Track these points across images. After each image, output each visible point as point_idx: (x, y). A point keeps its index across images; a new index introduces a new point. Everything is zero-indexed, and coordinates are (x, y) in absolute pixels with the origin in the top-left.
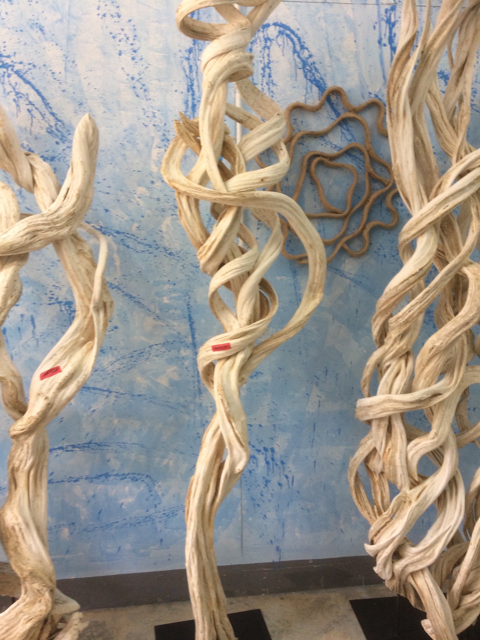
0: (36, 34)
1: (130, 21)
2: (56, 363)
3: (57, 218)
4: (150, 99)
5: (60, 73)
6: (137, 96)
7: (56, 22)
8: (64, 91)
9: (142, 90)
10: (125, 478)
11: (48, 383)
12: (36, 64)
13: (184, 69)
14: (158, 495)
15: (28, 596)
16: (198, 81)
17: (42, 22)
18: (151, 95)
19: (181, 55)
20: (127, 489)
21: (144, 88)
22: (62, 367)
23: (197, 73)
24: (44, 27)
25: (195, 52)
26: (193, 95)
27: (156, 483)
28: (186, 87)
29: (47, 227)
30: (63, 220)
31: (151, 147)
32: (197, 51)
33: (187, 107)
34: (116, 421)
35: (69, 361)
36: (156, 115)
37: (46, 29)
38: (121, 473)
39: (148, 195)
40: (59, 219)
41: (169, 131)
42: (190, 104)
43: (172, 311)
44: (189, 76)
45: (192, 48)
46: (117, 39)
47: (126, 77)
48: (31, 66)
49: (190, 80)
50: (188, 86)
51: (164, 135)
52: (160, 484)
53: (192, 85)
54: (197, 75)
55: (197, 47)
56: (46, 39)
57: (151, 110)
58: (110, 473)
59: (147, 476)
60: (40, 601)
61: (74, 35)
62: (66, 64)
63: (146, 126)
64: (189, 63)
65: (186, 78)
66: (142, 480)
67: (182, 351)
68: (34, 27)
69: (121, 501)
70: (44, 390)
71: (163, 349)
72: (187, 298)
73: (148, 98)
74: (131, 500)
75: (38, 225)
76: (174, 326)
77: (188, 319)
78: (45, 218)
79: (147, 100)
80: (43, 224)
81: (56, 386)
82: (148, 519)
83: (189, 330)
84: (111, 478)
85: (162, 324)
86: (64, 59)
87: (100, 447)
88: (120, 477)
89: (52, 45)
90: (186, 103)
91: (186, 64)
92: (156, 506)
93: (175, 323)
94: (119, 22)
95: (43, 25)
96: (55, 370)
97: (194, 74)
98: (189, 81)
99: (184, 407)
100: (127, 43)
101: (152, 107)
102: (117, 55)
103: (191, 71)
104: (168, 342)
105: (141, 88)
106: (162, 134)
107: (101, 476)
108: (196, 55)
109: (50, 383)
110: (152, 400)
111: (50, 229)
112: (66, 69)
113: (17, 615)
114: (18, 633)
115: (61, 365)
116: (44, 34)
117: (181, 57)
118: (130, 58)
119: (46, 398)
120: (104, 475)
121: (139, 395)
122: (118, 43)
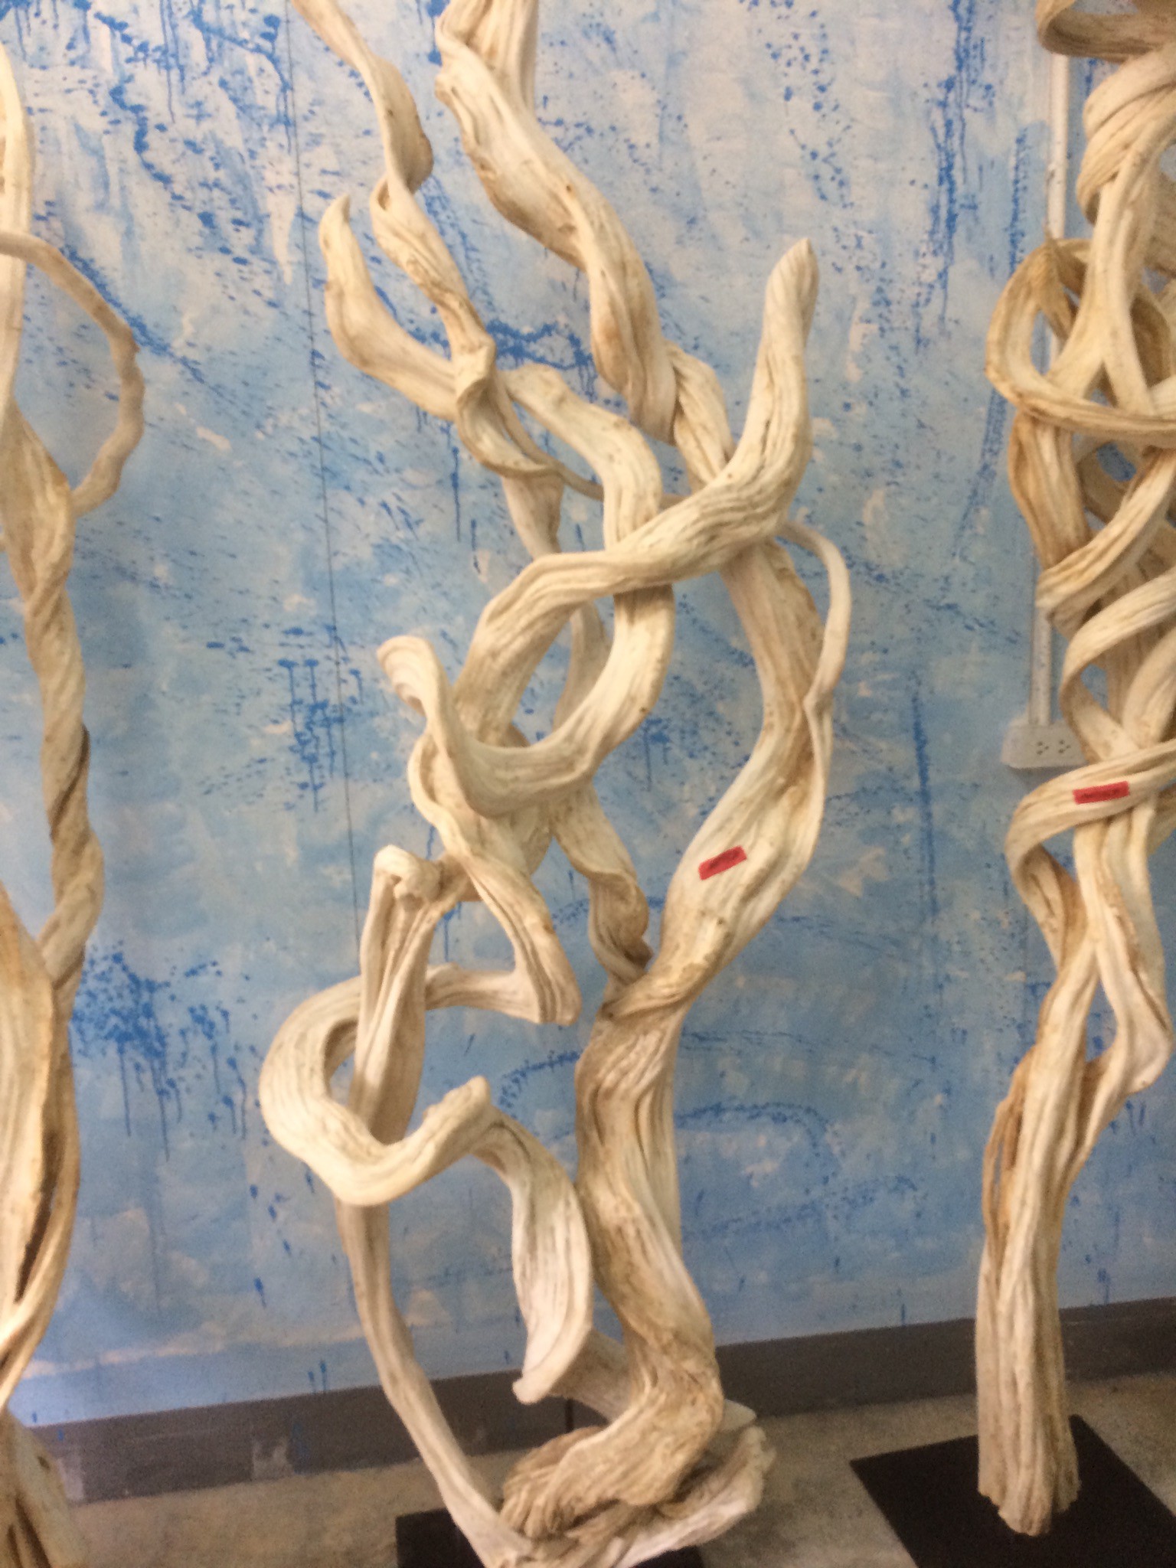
0: (596, 51)
1: (814, 14)
2: (734, 840)
3: (760, 492)
4: (852, 204)
5: (648, 146)
6: (823, 197)
7: (644, 20)
8: (654, 190)
9: (835, 184)
10: (758, 1115)
11: (720, 887)
12: (593, 124)
13: (933, 130)
14: (832, 1154)
15: (661, 1390)
16: (964, 157)
17: (610, 21)
18: (855, 194)
19: (929, 97)
20: (762, 1141)
21: (838, 177)
22: (746, 848)
23: (962, 137)
24: (614, 32)
25: (961, 88)
26: (951, 191)
27: (828, 1127)
28: (936, 172)
29: (740, 515)
30: (769, 498)
31: (850, 319)
32: (965, 85)
33: (936, 219)
34: (741, 982)
35: (758, 835)
36: (864, 242)
37: (619, 38)
38: (748, 1104)
39: (835, 436)
40: (763, 496)
41: (891, 281)
42: (943, 214)
43: (876, 716)
44: (943, 145)
45: (955, 78)
46: (782, 61)
47: (798, 151)
48: (581, 131)
49: (947, 154)
50: (941, 170)
51: (880, 290)
52: (837, 1127)
53: (950, 167)
54: (962, 144)
55: (964, 75)
56: (619, 65)
57: (852, 230)
58: (724, 1105)
59: (808, 1110)
60: (693, 1403)
61: (684, 53)
62: (661, 125)
63: (839, 270)
64: (945, 116)
65: (936, 150)
66: (795, 1118)
67: (896, 812)
68: (593, 35)
69: (749, 1170)
70: (714, 903)
71: (854, 808)
72: (913, 683)
73: (847, 201)
74: (769, 1166)
75: (723, 511)
76: (881, 751)
77: (912, 733)
78: (734, 495)
79: (845, 206)
80: (732, 509)
81: (739, 892)
82: (810, 1211)
83: (915, 761)
84: (727, 1116)
85: (855, 748)
86: (659, 111)
87: (705, 1045)
88: (747, 1114)
89: (633, 78)
90: (935, 210)
91: (938, 118)
92: (826, 1180)
93: (883, 745)
94: (787, 17)
95: (613, 28)
96: (732, 857)
97: (956, 140)
98: (943, 157)
99: (896, 943)
100: (804, 68)
101: (855, 223)
102: (782, 100)
103: (949, 133)
104: (864, 790)
105: (833, 179)
106: (874, 288)
107: (704, 1111)
108: (961, 95)
109: (726, 886)
110: (825, 930)
111: (745, 521)
112: (662, 137)
113: (644, 1434)
114: (654, 1479)
115: (745, 844)
116: (614, 49)
117: (928, 101)
118: (810, 106)
119: (721, 922)
120: (712, 1109)
121: (797, 919)
122: (783, 68)
